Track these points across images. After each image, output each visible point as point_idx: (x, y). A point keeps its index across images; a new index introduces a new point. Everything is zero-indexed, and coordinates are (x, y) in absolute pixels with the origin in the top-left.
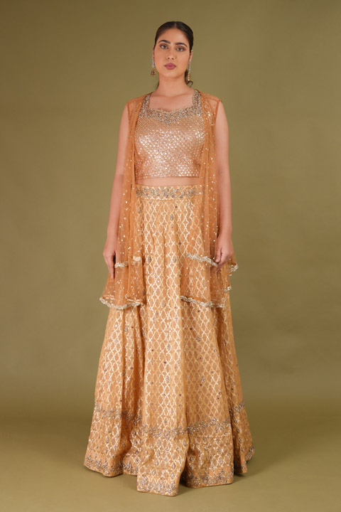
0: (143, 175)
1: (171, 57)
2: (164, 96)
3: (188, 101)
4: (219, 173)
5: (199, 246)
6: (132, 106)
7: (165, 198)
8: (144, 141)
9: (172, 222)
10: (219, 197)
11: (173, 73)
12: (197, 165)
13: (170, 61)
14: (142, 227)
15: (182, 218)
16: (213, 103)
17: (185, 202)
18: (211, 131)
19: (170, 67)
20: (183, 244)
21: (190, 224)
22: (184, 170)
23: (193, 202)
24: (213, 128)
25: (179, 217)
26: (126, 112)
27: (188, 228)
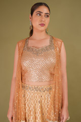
0: (25, 79)
1: (43, 20)
2: (35, 40)
3: (47, 43)
4: (62, 77)
5: (52, 116)
6: (20, 44)
7: (36, 92)
8: (26, 64)
9: (39, 105)
10: (62, 89)
11: (43, 28)
12: (52, 75)
13: (42, 22)
14: (25, 104)
15: (44, 102)
16: (59, 43)
17: (46, 94)
18: (59, 58)
19: (42, 25)
20: (45, 114)
21: (48, 105)
22: (46, 78)
23: (50, 93)
24: (59, 56)
25: (43, 101)
26: (17, 47)
27: (47, 106)
